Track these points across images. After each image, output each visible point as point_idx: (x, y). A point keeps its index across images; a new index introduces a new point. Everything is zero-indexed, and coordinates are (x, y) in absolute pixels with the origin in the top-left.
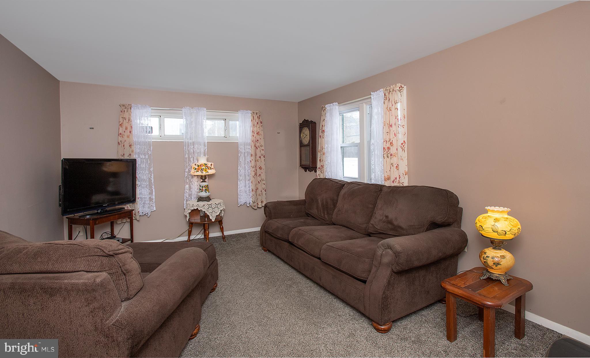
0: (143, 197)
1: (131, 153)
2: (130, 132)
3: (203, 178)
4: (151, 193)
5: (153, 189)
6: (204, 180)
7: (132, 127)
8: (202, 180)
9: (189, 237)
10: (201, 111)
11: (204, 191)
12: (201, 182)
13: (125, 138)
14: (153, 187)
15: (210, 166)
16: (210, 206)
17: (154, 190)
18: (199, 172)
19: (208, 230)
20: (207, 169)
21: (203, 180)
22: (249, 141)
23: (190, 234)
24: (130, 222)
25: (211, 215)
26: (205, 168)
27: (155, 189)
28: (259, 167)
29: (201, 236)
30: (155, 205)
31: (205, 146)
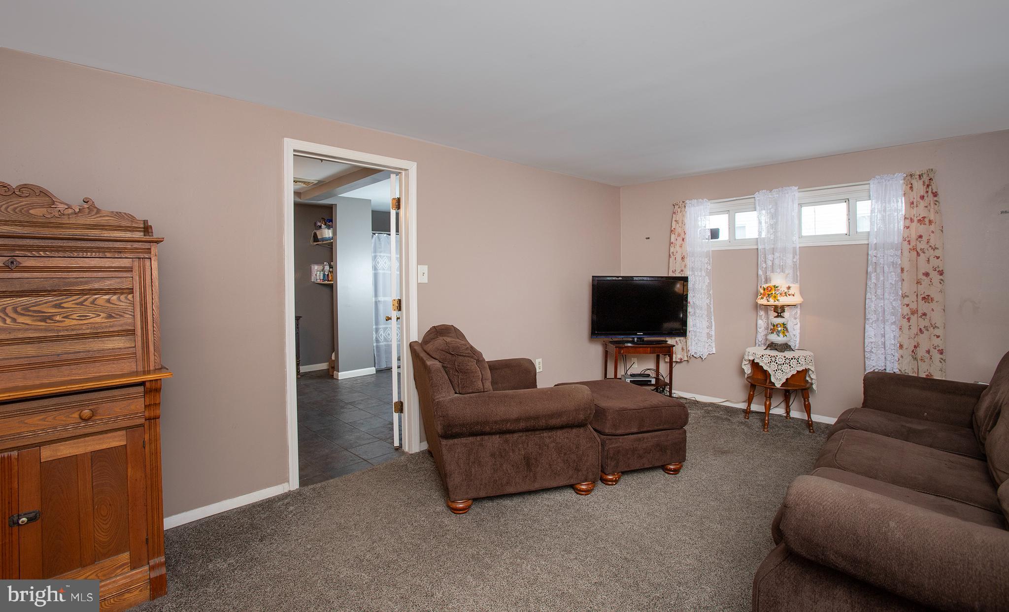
0: (698, 330)
1: (683, 268)
2: (683, 240)
3: (779, 311)
4: (709, 327)
5: (712, 320)
6: (780, 313)
7: (686, 232)
8: (776, 314)
9: (749, 405)
10: (787, 193)
11: (775, 333)
12: (775, 317)
13: (678, 248)
14: (713, 317)
15: (786, 290)
16: (773, 359)
17: (713, 323)
18: (764, 299)
19: (770, 400)
20: (779, 295)
21: (778, 313)
22: (896, 239)
23: (750, 401)
24: (670, 362)
25: (775, 375)
26: (775, 293)
27: (715, 321)
28: (923, 296)
29: (762, 409)
30: (714, 346)
31: (795, 253)
